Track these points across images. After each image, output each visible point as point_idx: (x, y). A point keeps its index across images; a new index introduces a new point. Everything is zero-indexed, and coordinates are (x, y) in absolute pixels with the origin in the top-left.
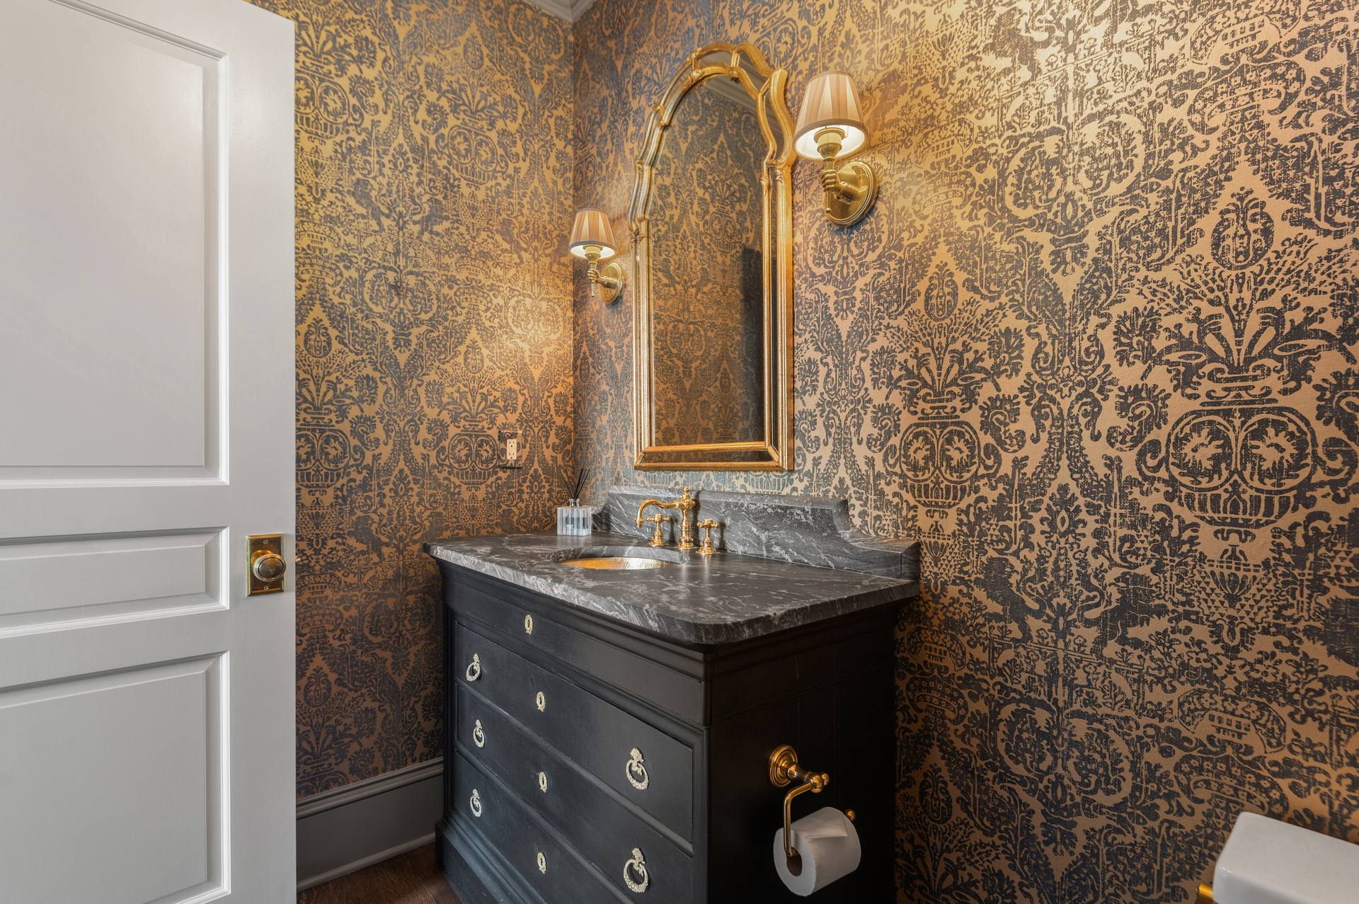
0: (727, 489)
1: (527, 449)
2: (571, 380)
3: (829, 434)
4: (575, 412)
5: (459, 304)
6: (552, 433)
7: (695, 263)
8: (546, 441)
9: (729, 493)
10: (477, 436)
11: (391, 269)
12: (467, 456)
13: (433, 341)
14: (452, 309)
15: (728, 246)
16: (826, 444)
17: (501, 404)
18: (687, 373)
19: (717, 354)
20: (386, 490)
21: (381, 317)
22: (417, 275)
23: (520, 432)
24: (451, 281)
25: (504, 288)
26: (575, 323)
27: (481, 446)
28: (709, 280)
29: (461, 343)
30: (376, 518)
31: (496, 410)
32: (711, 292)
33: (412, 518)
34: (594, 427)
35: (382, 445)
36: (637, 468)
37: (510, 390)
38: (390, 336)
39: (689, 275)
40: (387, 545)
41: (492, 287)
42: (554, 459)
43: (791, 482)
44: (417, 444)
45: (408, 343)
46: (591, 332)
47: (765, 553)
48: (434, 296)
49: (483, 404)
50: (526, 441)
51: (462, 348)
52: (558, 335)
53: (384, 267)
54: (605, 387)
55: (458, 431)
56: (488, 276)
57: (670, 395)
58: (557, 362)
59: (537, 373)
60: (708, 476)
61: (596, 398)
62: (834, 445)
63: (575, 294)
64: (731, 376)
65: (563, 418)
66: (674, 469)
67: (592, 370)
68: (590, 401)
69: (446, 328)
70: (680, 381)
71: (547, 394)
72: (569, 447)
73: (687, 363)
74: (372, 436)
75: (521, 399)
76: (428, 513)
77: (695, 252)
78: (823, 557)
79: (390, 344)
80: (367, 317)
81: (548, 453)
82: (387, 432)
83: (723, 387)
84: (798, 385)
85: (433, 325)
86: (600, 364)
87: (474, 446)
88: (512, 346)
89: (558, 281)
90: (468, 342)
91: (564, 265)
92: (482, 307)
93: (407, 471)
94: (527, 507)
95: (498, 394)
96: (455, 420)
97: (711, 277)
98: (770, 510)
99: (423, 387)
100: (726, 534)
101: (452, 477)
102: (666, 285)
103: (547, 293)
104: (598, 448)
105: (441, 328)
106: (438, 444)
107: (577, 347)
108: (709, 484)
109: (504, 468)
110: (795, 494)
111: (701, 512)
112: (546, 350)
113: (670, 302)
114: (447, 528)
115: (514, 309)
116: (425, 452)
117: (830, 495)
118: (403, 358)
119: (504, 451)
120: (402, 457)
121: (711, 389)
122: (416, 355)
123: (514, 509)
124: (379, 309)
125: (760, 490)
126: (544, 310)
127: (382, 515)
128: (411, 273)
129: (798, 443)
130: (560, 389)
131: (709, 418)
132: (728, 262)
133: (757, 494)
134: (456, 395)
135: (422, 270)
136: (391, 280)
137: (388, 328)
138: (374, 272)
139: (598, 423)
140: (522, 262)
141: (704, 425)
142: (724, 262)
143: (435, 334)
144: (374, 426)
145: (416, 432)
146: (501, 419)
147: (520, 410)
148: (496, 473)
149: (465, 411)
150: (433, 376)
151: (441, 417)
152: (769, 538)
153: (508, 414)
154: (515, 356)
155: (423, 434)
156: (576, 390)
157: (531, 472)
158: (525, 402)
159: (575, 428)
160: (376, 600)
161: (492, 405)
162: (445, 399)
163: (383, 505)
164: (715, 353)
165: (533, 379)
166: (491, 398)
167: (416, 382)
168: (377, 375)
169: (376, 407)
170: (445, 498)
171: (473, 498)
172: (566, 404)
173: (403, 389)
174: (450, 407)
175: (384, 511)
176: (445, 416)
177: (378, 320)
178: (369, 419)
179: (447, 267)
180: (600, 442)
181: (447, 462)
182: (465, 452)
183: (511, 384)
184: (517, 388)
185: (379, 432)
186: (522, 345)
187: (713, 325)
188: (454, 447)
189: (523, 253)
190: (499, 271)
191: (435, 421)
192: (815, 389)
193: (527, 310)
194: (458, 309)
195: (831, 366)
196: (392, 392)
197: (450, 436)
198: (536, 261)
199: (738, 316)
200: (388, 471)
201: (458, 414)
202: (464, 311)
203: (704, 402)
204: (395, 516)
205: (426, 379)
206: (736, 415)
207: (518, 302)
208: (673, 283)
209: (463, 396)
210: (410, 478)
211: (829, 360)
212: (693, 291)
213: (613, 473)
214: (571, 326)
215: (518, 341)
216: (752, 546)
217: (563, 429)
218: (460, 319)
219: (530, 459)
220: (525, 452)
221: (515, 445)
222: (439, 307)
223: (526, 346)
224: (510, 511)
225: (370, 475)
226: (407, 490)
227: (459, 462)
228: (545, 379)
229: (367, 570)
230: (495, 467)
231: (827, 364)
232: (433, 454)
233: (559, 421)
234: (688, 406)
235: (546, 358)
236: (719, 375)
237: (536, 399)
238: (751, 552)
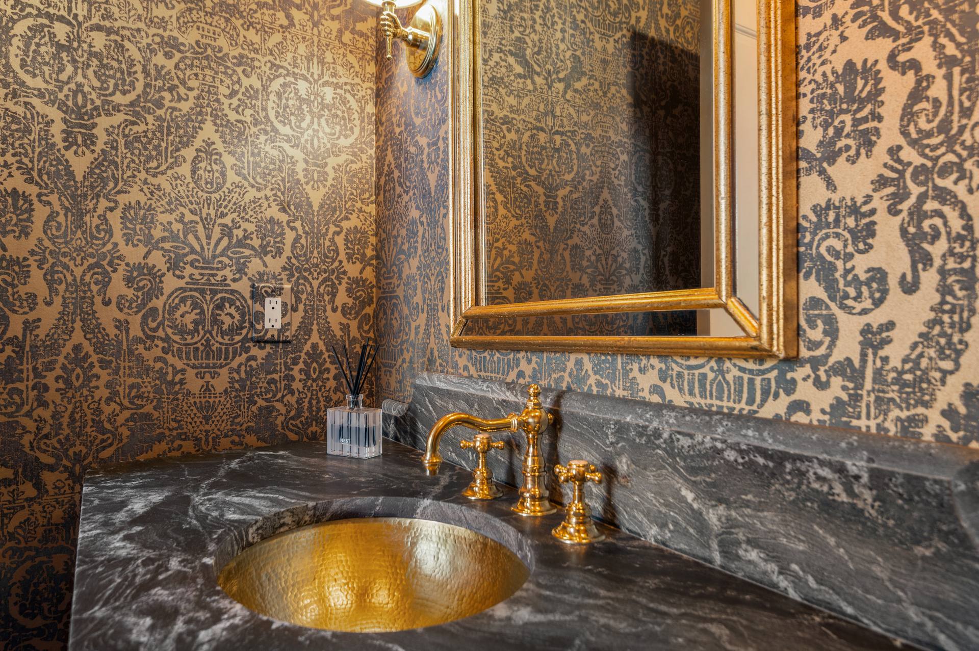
0: (619, 393)
1: (301, 312)
2: (372, 209)
3: (921, 259)
4: (378, 257)
5: (183, 82)
6: (342, 289)
7: (562, 46)
8: (332, 301)
9: (624, 401)
10: (214, 292)
11: (61, 19)
12: (196, 323)
13: (137, 139)
14: (171, 89)
15: (609, 27)
16: (910, 287)
17: (256, 242)
18: (551, 204)
19: (595, 178)
20: (49, 379)
21: (41, 95)
22: (109, 31)
23: (287, 286)
24: (171, 46)
25: (262, 62)
26: (379, 122)
27: (220, 307)
28: (584, 73)
29: (186, 145)
30: (31, 425)
31: (247, 252)
32: (586, 90)
33: (98, 424)
34: (400, 278)
35: (41, 306)
36: (456, 344)
37: (271, 220)
38: (57, 129)
39: (554, 64)
40: (51, 468)
41: (240, 60)
42: (345, 328)
43: (790, 387)
44: (107, 303)
45: (90, 140)
46: (397, 130)
47: (717, 558)
48: (138, 68)
49: (225, 241)
50: (298, 300)
51: (189, 153)
52: (351, 140)
53: (48, 16)
54: (414, 214)
55: (181, 283)
56: (233, 42)
57: (526, 236)
58: (351, 182)
59: (316, 197)
60: (579, 363)
61: (403, 232)
62: (944, 290)
63: (378, 78)
64: (615, 211)
65: (359, 266)
66: (515, 348)
67: (398, 190)
68: (396, 237)
69: (159, 118)
70: (540, 216)
71: (333, 229)
72: (369, 310)
73: (550, 191)
74: (22, 290)
75: (290, 236)
76: (127, 414)
77: (563, 31)
78: (913, 613)
79: (58, 139)
80: (15, 95)
81: (335, 320)
82: (51, 283)
83: (602, 225)
84: (811, 138)
85: (136, 114)
86: (408, 178)
87: (209, 308)
88: (276, 153)
89: (351, 58)
90: (198, 143)
91: (362, 34)
92: (224, 90)
93: (87, 347)
94: (299, 401)
95: (251, 228)
96: (174, 265)
97: (586, 68)
98: (731, 455)
99: (118, 212)
100: (619, 494)
101: (169, 358)
102: (519, 76)
103: (334, 75)
104: (406, 311)
105: (150, 119)
106: (144, 304)
107: (380, 159)
108: (580, 379)
109: (260, 342)
110: (800, 417)
111: (564, 436)
112: (332, 161)
113: (526, 101)
114: (160, 438)
115: (279, 95)
116: (121, 316)
117: (928, 433)
118: (80, 164)
119: (260, 316)
120: (78, 325)
121: (585, 229)
122: (104, 161)
123: (278, 405)
124: (38, 83)
125: (697, 401)
126: (328, 99)
127: (41, 419)
128: (98, 28)
129: (811, 288)
130: (354, 221)
131: (582, 270)
132: (610, 48)
133: (692, 410)
134: (176, 227)
135: (117, 24)
136: (61, 37)
137: (54, 113)
138: (30, 22)
139: (406, 272)
140: (292, 24)
141: (576, 281)
142: (604, 49)
143: (142, 128)
144: (27, 274)
145: (106, 284)
146: (255, 266)
147: (287, 252)
148: (247, 350)
149: (193, 251)
150: (135, 195)
151: (150, 261)
152: (730, 525)
153: (268, 259)
154: (280, 169)
155: (118, 287)
156: (379, 222)
157: (307, 347)
158: (297, 240)
159: (378, 281)
160: (32, 559)
161: (240, 244)
162: (157, 233)
163: (43, 404)
164: (592, 177)
165: (310, 205)
166: (239, 233)
167: (103, 203)
168: (33, 190)
169: (31, 243)
170: (158, 390)
171: (207, 389)
172: (365, 245)
173: (81, 215)
174: (167, 246)
175: (46, 414)
176: (157, 260)
177: (36, 102)
178: (18, 262)
179: (163, 23)
180: (407, 302)
181: (161, 333)
182: (193, 316)
183: (274, 212)
184: (284, 218)
185: (37, 283)
186: (291, 151)
187: (589, 137)
188: (173, 309)
189: (294, 12)
190: (252, 35)
191: (139, 267)
192: (867, 141)
193: (299, 98)
194: (182, 90)
195: (930, 66)
196: (61, 218)
197: (167, 291)
198: (315, 25)
199: (624, 127)
200: (53, 347)
201: (180, 258)
202: (192, 94)
203: (576, 247)
204: (65, 420)
205: (123, 199)
206: (621, 266)
207: (284, 85)
208: (529, 73)
209: (189, 227)
210: (94, 358)
211: (923, 51)
212: (560, 86)
213: (424, 351)
214: (372, 127)
215: (286, 146)
216: (679, 531)
217: (357, 282)
218: (185, 106)
219: (305, 329)
220: (297, 319)
221: (279, 307)
222: (147, 85)
223: (298, 155)
224: (270, 409)
225: (20, 354)
226: (88, 379)
227: (182, 332)
228: (329, 207)
229: (15, 511)
230: (245, 340)
231: (915, 65)
232: (136, 321)
233: (353, 270)
234: (553, 252)
235: (332, 174)
236: (597, 209)
237: (316, 236)
238: (679, 545)
